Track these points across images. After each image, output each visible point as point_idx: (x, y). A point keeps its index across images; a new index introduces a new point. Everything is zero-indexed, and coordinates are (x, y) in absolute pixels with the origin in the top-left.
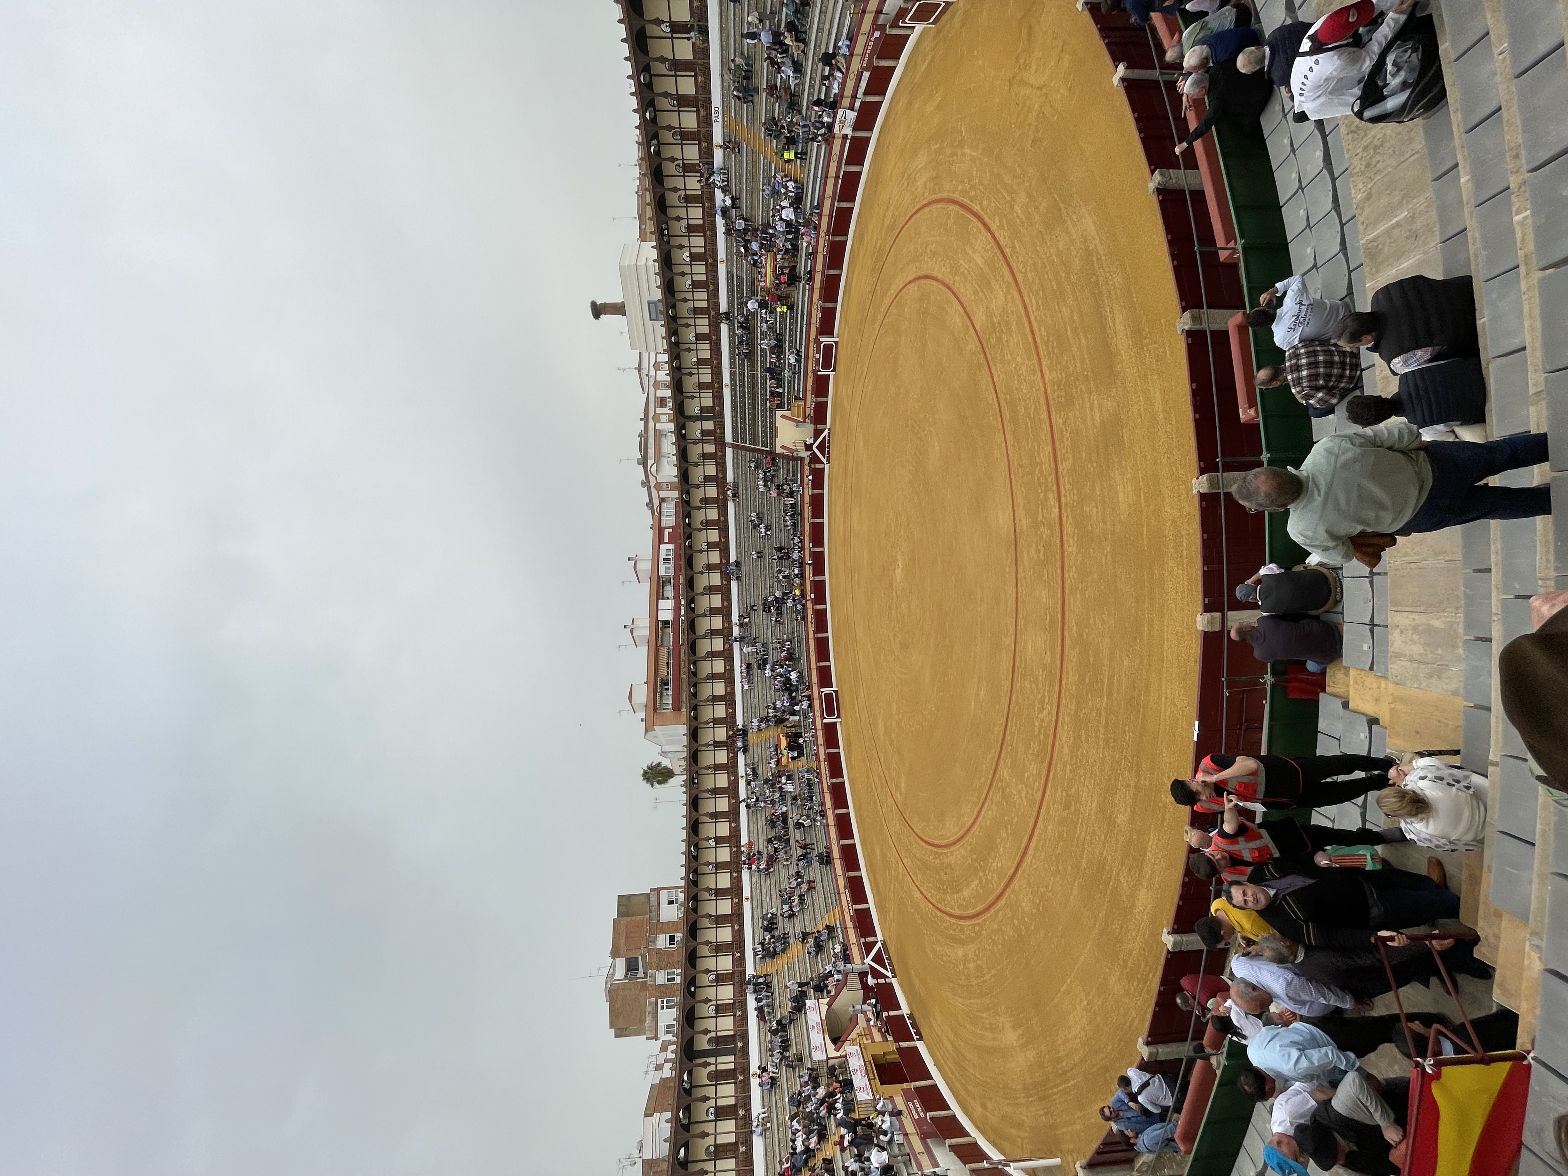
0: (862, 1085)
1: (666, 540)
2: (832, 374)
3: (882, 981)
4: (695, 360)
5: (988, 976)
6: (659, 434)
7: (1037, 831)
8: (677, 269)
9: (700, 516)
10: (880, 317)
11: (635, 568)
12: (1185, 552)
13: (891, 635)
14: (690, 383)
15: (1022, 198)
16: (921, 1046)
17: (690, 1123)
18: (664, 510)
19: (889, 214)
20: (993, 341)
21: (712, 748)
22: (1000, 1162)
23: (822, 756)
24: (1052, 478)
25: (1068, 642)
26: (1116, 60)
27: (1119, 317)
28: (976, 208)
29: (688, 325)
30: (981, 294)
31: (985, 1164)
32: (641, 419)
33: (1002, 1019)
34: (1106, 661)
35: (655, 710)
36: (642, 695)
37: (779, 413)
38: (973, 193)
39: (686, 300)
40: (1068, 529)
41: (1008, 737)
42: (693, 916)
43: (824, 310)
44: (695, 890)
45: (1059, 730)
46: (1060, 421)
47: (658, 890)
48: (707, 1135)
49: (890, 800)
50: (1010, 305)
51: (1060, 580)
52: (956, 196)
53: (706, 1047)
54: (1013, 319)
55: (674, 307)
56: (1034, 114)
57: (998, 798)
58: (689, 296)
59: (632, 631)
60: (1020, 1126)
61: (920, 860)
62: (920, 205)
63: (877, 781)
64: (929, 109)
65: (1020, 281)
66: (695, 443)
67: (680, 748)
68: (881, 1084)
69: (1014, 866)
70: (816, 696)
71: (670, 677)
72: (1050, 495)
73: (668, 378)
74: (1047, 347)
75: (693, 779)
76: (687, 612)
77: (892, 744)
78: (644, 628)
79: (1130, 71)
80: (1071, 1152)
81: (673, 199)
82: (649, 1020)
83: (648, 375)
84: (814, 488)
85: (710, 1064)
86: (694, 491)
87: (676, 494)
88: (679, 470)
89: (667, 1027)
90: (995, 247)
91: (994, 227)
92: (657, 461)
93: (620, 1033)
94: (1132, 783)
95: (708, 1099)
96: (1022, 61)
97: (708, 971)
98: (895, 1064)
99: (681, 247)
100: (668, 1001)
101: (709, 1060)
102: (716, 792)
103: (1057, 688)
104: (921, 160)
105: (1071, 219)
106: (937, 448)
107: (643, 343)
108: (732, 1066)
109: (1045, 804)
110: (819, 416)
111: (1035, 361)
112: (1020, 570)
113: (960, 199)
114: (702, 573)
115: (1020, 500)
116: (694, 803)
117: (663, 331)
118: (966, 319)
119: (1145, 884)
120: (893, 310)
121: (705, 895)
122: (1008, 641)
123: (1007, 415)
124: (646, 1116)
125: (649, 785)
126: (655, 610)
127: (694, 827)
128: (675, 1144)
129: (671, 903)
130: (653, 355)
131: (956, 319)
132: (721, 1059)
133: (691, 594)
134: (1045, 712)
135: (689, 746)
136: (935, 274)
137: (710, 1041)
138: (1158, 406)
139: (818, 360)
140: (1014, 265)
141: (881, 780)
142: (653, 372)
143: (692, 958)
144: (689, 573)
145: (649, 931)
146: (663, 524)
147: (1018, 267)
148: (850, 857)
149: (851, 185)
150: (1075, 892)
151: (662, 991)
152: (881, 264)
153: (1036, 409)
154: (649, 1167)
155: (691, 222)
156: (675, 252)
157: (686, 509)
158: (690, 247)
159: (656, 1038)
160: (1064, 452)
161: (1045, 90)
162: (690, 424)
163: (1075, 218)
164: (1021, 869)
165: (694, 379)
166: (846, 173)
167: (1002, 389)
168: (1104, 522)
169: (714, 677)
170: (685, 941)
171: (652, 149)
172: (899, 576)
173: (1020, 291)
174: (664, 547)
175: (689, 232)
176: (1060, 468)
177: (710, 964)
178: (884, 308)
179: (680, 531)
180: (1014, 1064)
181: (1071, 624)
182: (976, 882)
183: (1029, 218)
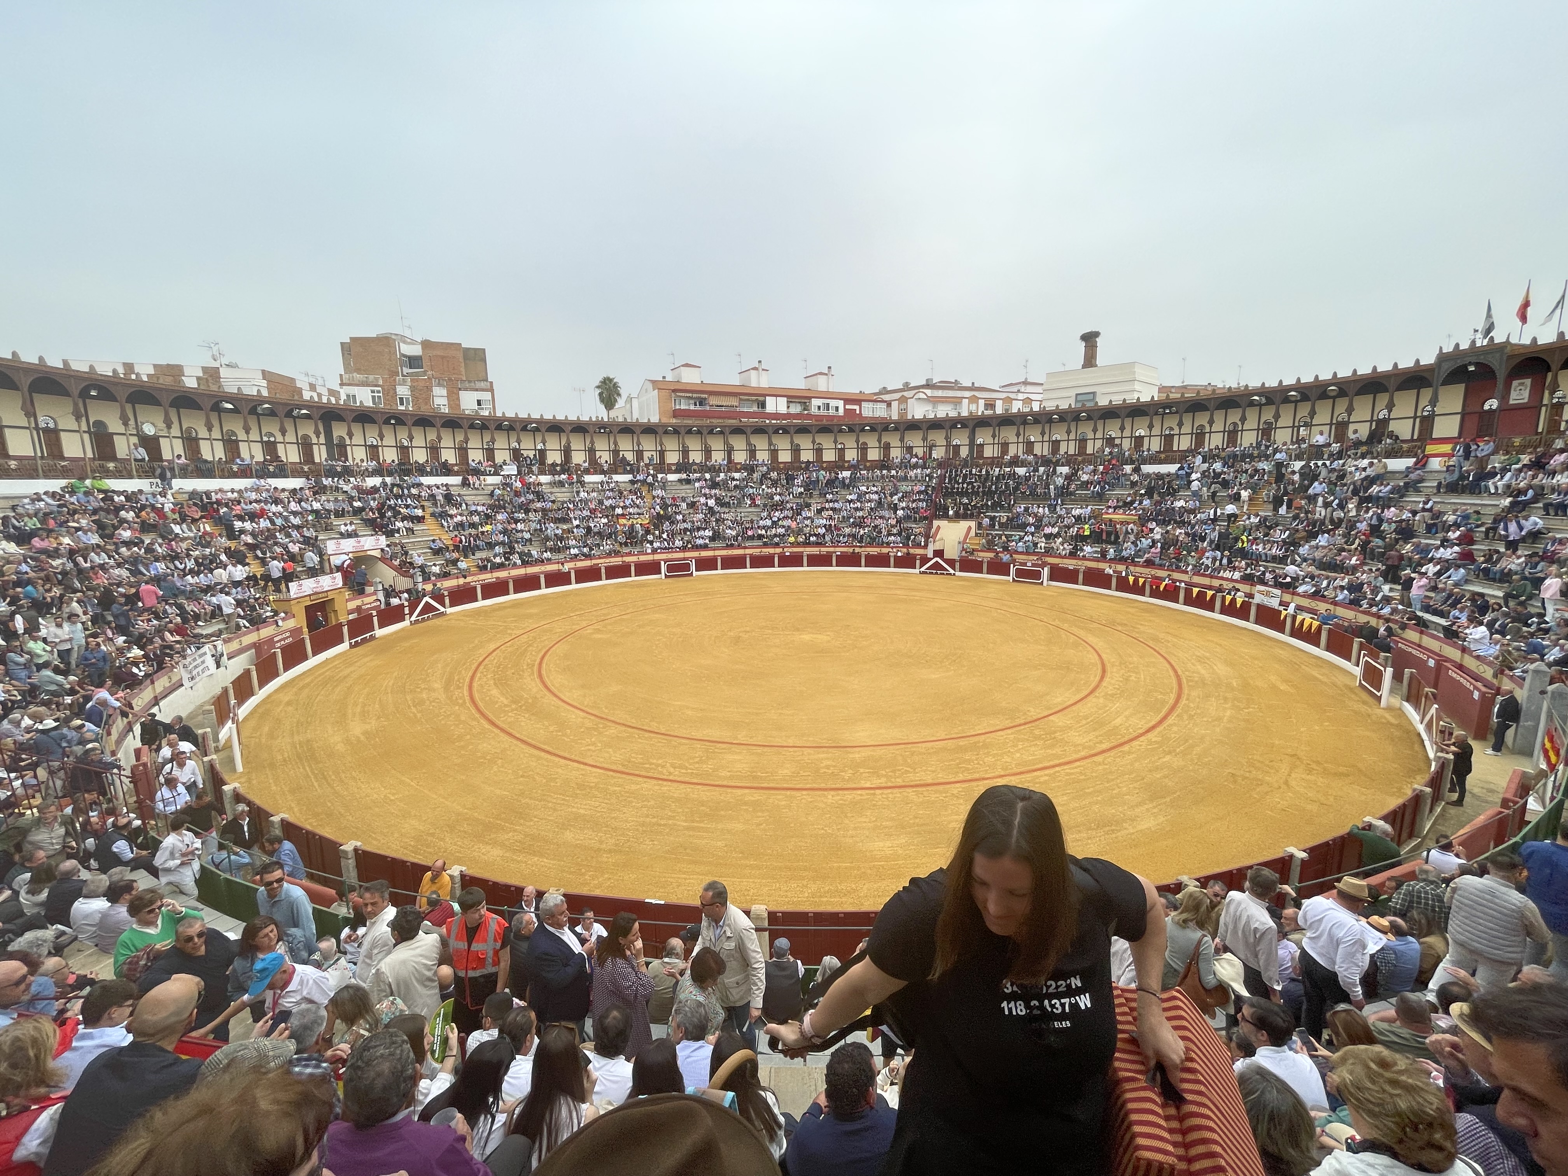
0: (304, 588)
1: (848, 407)
2: (1010, 578)
3: (407, 610)
4: (1033, 439)
5: (414, 710)
6: (957, 401)
7: (557, 759)
8: (1128, 423)
9: (872, 441)
10: (1066, 626)
11: (821, 374)
12: (825, 899)
13: (748, 629)
14: (1009, 434)
15: (1177, 762)
16: (344, 646)
17: (258, 415)
18: (879, 405)
19: (1170, 638)
20: (1037, 732)
21: (636, 448)
22: (235, 715)
23: (628, 559)
24: (900, 782)
25: (739, 792)
26: (1311, 851)
28: (1171, 720)
29: (1068, 432)
30: (1084, 722)
31: (233, 702)
32: (973, 384)
33: (374, 722)
34: (720, 826)
35: (674, 391)
36: (690, 377)
37: (973, 524)
38: (1185, 717)
39: (1095, 431)
40: (849, 796)
41: (647, 735)
42: (466, 424)
43: (1076, 572)
44: (493, 427)
45: (654, 782)
46: (955, 792)
47: (491, 390)
48: (247, 432)
49: (584, 624)
50: (1072, 748)
51: (798, 786)
52: (1183, 701)
53: (336, 434)
54: (1057, 750)
55: (1089, 418)
56: (1260, 777)
57: (589, 724)
58: (1099, 435)
59: (755, 369)
60: (271, 736)
61: (526, 650)
62: (1177, 667)
63: (603, 612)
64: (1273, 678)
65: (1096, 759)
66: (946, 438)
67: (636, 416)
68: (307, 608)
69: (522, 737)
70: (688, 554)
71: (708, 408)
72: (883, 780)
73: (1015, 410)
75: (605, 428)
76: (773, 425)
77: (639, 626)
78: (759, 381)
79: (1299, 863)
80: (249, 781)
81: (1202, 419)
82: (358, 377)
83: (1019, 391)
84: (896, 558)
85: (318, 437)
86: (898, 435)
87: (895, 417)
88: (919, 421)
89: (354, 396)
90: (1131, 737)
91: (1150, 735)
92: (929, 399)
93: (346, 348)
94: (604, 846)
95: (284, 435)
96: (1314, 766)
97: (411, 438)
98: (327, 621)
99: (1151, 427)
100: (379, 397)
101: (322, 436)
102: (591, 451)
103: (695, 781)
104: (1222, 669)
105: (1154, 807)
106: (933, 676)
107: (1055, 386)
108: (317, 460)
109: (582, 766)
110: (969, 564)
111: (1016, 770)
112: (809, 750)
113: (1181, 705)
114: (814, 442)
115: (879, 752)
116: (580, 428)
117: (1064, 406)
118: (1060, 707)
119: (507, 855)
120: (1072, 639)
121: (487, 438)
122: (741, 737)
123: (962, 743)
124: (263, 372)
125: (597, 383)
126: (777, 393)
127: (555, 427)
128: (236, 399)
129: (479, 403)
130: (1039, 397)
131: (1061, 697)
132: (323, 448)
133: (792, 430)
134: (672, 770)
135: (638, 425)
136: (1107, 680)
137: (341, 438)
139: (1025, 564)
140: (1112, 753)
141: (604, 615)
142: (1021, 396)
143: (424, 422)
144: (814, 430)
145: (450, 379)
146: (864, 404)
147: (1109, 757)
148: (527, 583)
149: (1201, 602)
150: (498, 792)
151: (390, 391)
152: (1120, 628)
153: (968, 769)
154: (212, 374)
155: (1176, 438)
156: (1146, 421)
157: (879, 428)
158: (1150, 436)
159: (342, 384)
160: (925, 794)
161: (1284, 787)
162: (966, 433)
163: (1155, 810)
164: (519, 743)
165: (1013, 438)
166: (1213, 597)
167: (988, 738)
168: (855, 829)
169: (708, 452)
170: (442, 416)
171: (1256, 398)
172: (806, 637)
173: (1086, 758)
174: (841, 404)
175: (1166, 436)
176: (910, 790)
177: (419, 441)
178: (1074, 630)
179: (857, 421)
180: (330, 732)
181: (757, 796)
182: (506, 702)
183: (1157, 769)
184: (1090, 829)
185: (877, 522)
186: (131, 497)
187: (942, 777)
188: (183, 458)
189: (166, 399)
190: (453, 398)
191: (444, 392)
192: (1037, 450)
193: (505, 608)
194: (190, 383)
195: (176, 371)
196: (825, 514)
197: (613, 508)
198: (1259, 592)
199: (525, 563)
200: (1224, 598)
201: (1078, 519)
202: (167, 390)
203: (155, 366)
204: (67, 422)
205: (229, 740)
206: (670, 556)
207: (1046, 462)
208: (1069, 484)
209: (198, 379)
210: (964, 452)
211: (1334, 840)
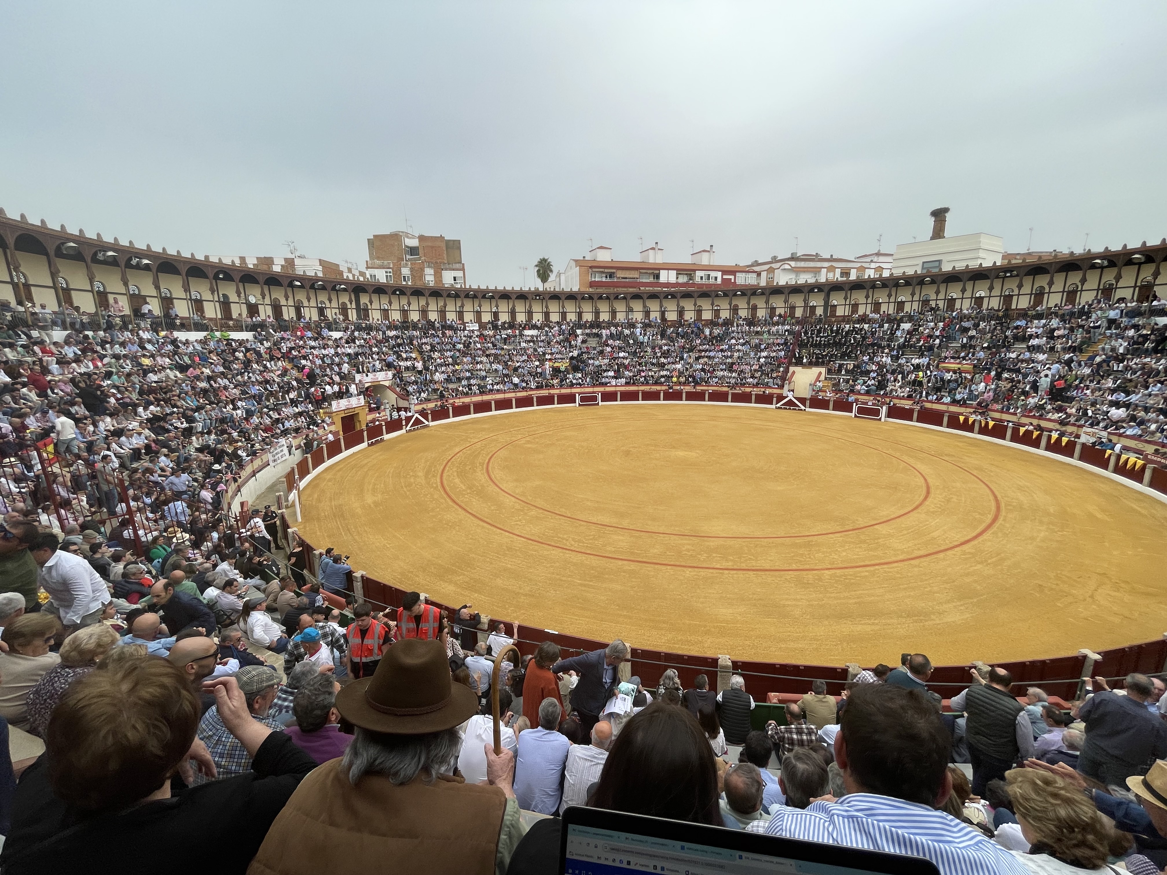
0: (341, 405)
1: (725, 277)
2: (853, 415)
3: (404, 423)
4: (880, 301)
5: (405, 489)
6: (817, 271)
7: (495, 529)
8: (969, 286)
9: (742, 303)
10: (898, 455)
11: (704, 251)
12: (677, 646)
13: (636, 445)
14: (859, 297)
15: (988, 571)
16: (364, 445)
17: (315, 289)
18: (751, 275)
20: (862, 537)
21: (561, 310)
22: (298, 486)
23: (552, 392)
24: (743, 566)
25: (620, 563)
26: (1105, 654)
27: (868, 628)
28: (985, 536)
29: (913, 294)
30: (905, 532)
31: (297, 476)
32: (832, 256)
33: (379, 495)
34: (604, 585)
35: (591, 267)
36: (603, 257)
37: (823, 370)
38: (1000, 535)
39: (937, 293)
40: (703, 573)
41: (557, 517)
42: (445, 294)
43: (911, 411)
44: (462, 296)
45: (560, 550)
46: (788, 577)
47: (463, 270)
48: (309, 301)
49: (520, 437)
50: (892, 552)
51: (664, 562)
52: (1000, 521)
53: (362, 302)
54: (879, 553)
55: (933, 282)
56: (1067, 589)
57: (517, 506)
58: (942, 296)
59: (653, 249)
60: (319, 500)
61: (479, 453)
62: (997, 493)
63: (534, 429)
64: (1090, 507)
65: (912, 562)
66: (804, 301)
67: (562, 286)
68: (343, 418)
69: (473, 512)
70: (596, 389)
71: (615, 280)
72: (730, 563)
73: (866, 277)
74: (851, 575)
75: (539, 296)
76: (665, 292)
77: (558, 440)
78: (655, 258)
79: (1092, 663)
80: (305, 527)
81: (1042, 281)
82: (377, 262)
83: (872, 261)
84: (757, 395)
85: (351, 304)
86: (764, 299)
87: (763, 283)
88: (783, 287)
89: (375, 276)
90: (946, 547)
91: (965, 547)
92: (793, 270)
93: (371, 243)
94: (522, 591)
95: (330, 302)
96: (1123, 585)
97: (409, 304)
98: (354, 428)
99: (991, 289)
100: (390, 276)
101: (354, 303)
102: (530, 314)
103: (588, 552)
104: (1040, 497)
105: (961, 605)
106: (779, 488)
107: (904, 256)
108: (350, 318)
109: (511, 535)
110: (817, 403)
111: (840, 565)
112: (675, 537)
113: (997, 525)
114: (695, 305)
115: (730, 542)
116: (522, 296)
117: (910, 272)
118: (885, 519)
120: (903, 464)
121: (459, 304)
122: (625, 523)
123: (798, 541)
124: (320, 260)
125: (536, 263)
126: (668, 267)
127: (505, 296)
128: (304, 279)
129: (455, 279)
130: (889, 266)
131: (887, 511)
132: (354, 311)
133: (679, 296)
134: (573, 543)
135: (563, 293)
136: (930, 500)
137: (366, 305)
138: (792, 645)
139: (866, 403)
140: (928, 559)
141: (534, 431)
142: (873, 265)
143: (417, 293)
144: (696, 295)
145: (436, 263)
146: (738, 274)
147: (925, 561)
148: (482, 407)
149: (1027, 439)
150: (455, 548)
151: (397, 272)
152: (946, 458)
153: (801, 561)
154: (290, 263)
155: (1015, 298)
156: (987, 283)
157: (749, 293)
158: (990, 297)
159: (367, 268)
160: (764, 577)
161: (1089, 600)
162: (822, 296)
163: (962, 608)
164: (471, 516)
165: (862, 300)
166: (1039, 437)
167: (820, 539)
168: (705, 597)
169: (614, 313)
170: (429, 289)
171: (1098, 261)
172: (681, 453)
173: (903, 561)
174: (719, 275)
175: (1005, 296)
176: (751, 573)
177: (414, 306)
178: (905, 458)
179: (731, 287)
180: (353, 500)
181: (633, 566)
182: (464, 488)
183: (967, 575)
184: (901, 616)
185: (742, 367)
186: (241, 343)
187: (778, 565)
188: (272, 318)
189: (262, 280)
190: (438, 275)
191: (432, 271)
192: (884, 308)
193: (468, 423)
194: (277, 269)
195: (269, 261)
196: (702, 361)
197: (544, 354)
198: (1085, 433)
199: (482, 393)
200: (1050, 437)
201: (917, 367)
202: (262, 273)
203: (257, 258)
204: (207, 295)
205: (294, 502)
206: (583, 390)
207: (890, 320)
208: (910, 338)
209: (282, 266)
210: (819, 311)
211: (1131, 648)
